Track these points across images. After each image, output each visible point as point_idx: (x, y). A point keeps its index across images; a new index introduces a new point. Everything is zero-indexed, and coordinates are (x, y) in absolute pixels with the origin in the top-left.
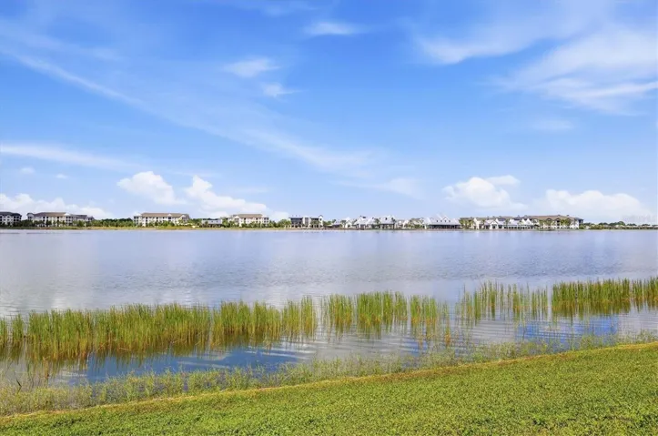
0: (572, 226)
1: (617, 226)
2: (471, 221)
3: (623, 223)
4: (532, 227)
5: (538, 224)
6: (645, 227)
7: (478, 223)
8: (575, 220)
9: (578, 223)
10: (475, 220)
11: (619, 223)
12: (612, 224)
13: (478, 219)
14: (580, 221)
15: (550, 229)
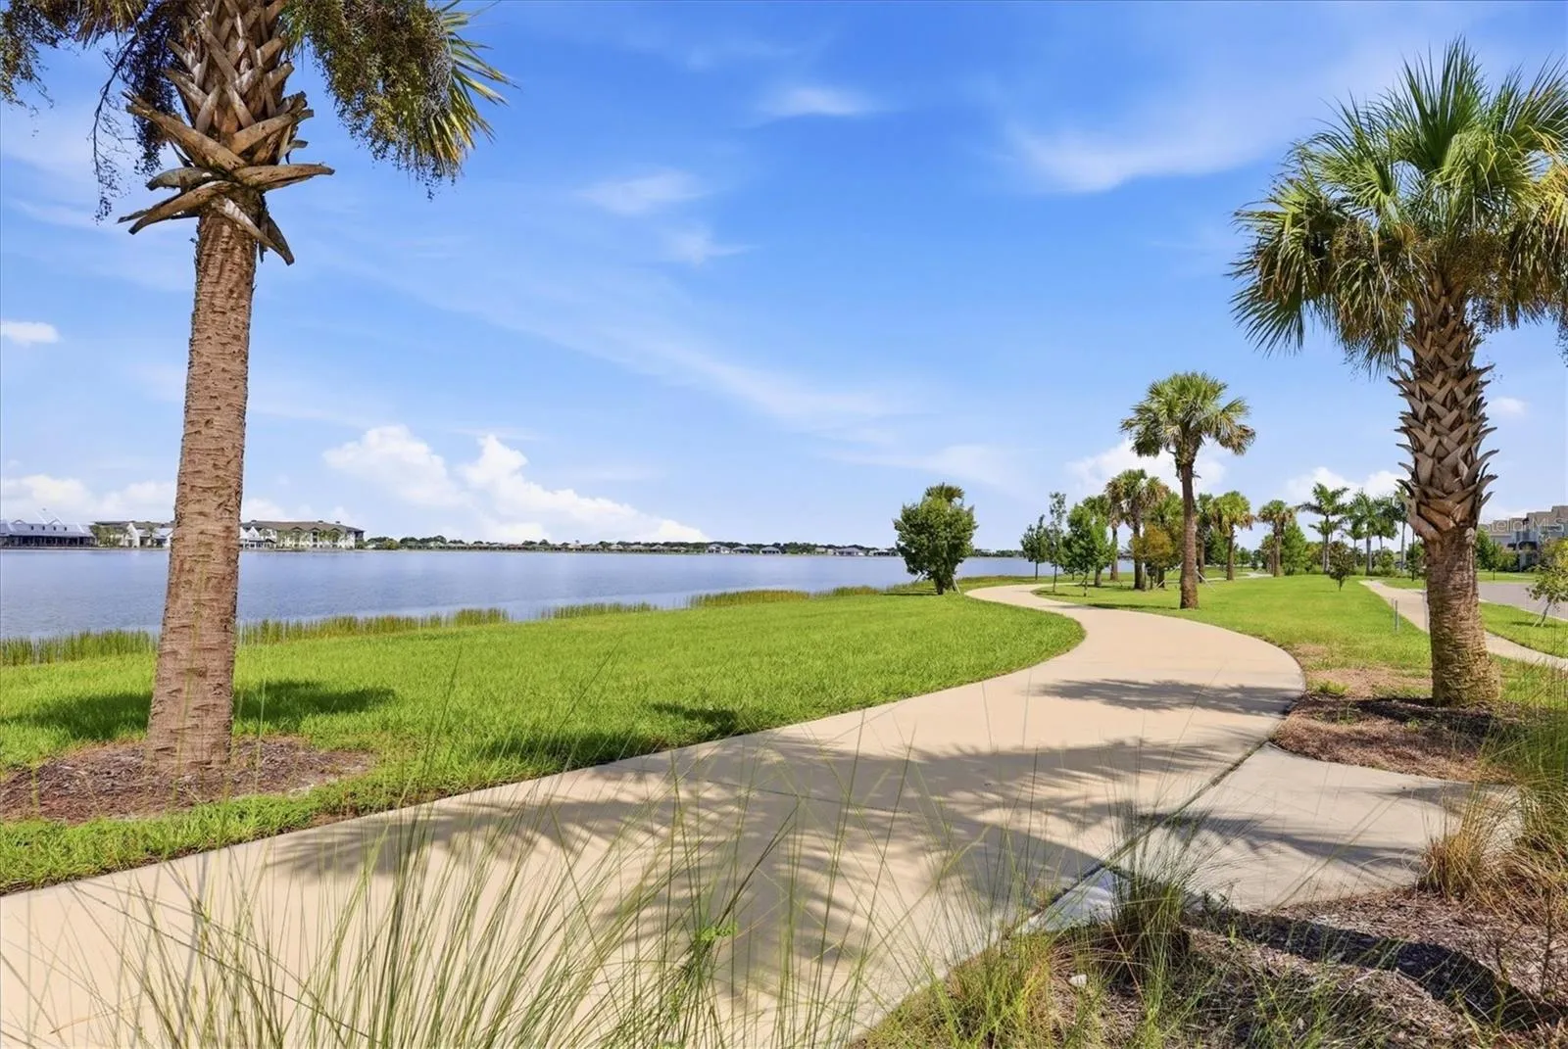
0: (342, 543)
1: (432, 544)
2: (121, 527)
3: (442, 540)
4: (259, 543)
5: (273, 537)
6: (479, 547)
7: (137, 535)
8: (349, 531)
9: (352, 538)
10: (131, 527)
11: (435, 539)
12: (424, 541)
13: (138, 526)
14: (358, 533)
15: (297, 550)
